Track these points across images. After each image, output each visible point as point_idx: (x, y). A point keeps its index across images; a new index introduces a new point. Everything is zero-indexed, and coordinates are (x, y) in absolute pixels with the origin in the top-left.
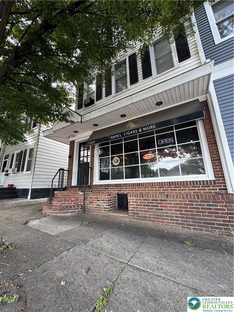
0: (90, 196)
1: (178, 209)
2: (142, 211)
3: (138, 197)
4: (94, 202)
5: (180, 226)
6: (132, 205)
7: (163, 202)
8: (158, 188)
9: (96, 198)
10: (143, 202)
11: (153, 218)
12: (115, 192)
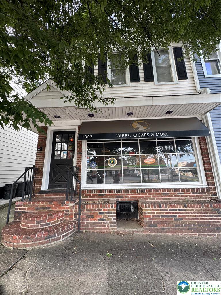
0: (87, 208)
1: (195, 218)
2: (160, 222)
3: (155, 207)
4: (94, 215)
5: (198, 233)
6: (148, 216)
7: (182, 212)
8: (163, 194)
9: (98, 210)
10: (160, 213)
11: (172, 229)
12: (114, 198)
